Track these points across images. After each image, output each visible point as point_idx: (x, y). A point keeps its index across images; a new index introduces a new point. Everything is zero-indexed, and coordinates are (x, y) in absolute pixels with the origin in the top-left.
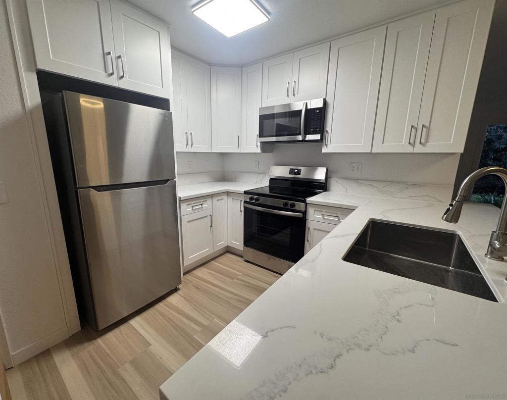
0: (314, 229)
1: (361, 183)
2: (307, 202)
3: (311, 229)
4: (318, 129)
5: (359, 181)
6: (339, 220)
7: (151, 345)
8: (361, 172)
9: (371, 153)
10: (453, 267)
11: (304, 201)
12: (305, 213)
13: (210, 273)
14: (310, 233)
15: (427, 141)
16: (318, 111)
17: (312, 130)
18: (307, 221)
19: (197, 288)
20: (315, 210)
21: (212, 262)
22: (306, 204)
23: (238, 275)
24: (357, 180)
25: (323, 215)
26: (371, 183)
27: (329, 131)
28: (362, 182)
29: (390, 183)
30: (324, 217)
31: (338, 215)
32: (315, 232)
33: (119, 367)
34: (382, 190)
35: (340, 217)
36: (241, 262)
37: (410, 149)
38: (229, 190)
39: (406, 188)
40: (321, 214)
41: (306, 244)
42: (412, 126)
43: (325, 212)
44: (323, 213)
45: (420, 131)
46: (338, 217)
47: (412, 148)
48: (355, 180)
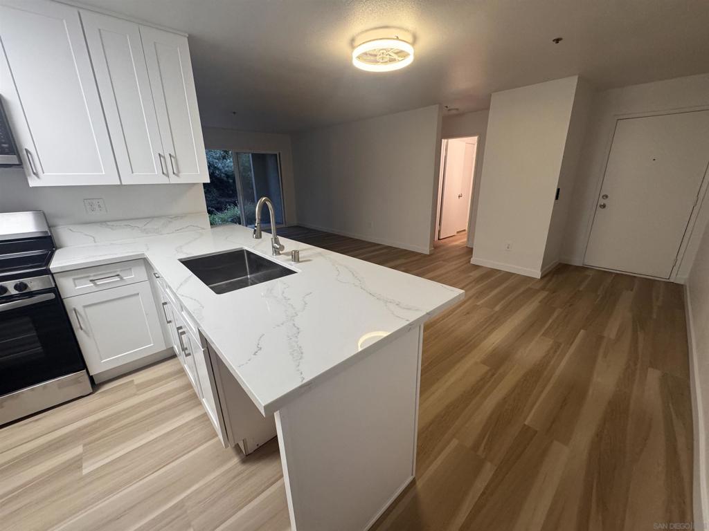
0: (85, 307)
1: (113, 226)
2: (53, 272)
3: (80, 309)
5: (109, 223)
6: (122, 278)
8: (107, 211)
9: (120, 187)
10: (251, 274)
11: (48, 272)
12: (55, 290)
14: (81, 316)
15: (179, 172)
18: (64, 300)
20: (74, 279)
22: (52, 274)
24: (105, 222)
25: (92, 281)
26: (126, 223)
27: (32, 150)
28: (118, 223)
29: (149, 219)
30: (95, 284)
31: (118, 273)
32: (88, 310)
34: (145, 229)
35: (120, 274)
37: (164, 180)
39: (170, 222)
40: (87, 281)
41: (81, 336)
42: (159, 155)
43: (95, 276)
44: (91, 278)
45: (169, 161)
46: (118, 275)
47: (166, 178)
48: (103, 222)
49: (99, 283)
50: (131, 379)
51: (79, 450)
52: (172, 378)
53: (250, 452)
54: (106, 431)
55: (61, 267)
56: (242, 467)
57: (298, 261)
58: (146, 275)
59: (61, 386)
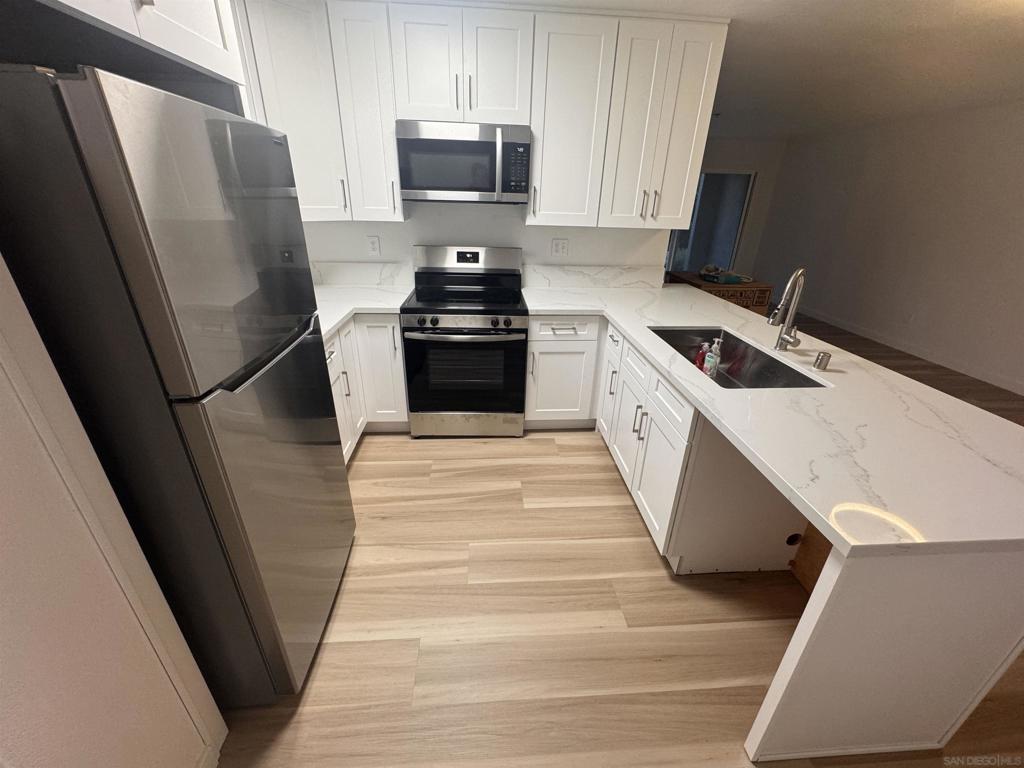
0: (541, 353)
2: (529, 313)
3: (537, 355)
4: (523, 184)
5: (566, 268)
6: (576, 333)
7: (419, 639)
9: (597, 229)
11: (526, 312)
12: (525, 332)
13: (376, 484)
14: (535, 361)
15: (657, 214)
16: (521, 150)
17: (513, 184)
18: (529, 343)
19: (384, 518)
20: (541, 324)
21: (355, 463)
22: (528, 316)
23: (431, 465)
24: (563, 266)
25: (553, 329)
26: (580, 269)
27: (538, 188)
28: (572, 268)
29: (603, 268)
30: (554, 333)
31: (575, 326)
32: (542, 356)
33: (409, 704)
34: (595, 279)
35: (577, 328)
36: (407, 442)
38: (360, 309)
39: (621, 273)
40: (549, 328)
41: (529, 379)
42: (645, 192)
43: (557, 325)
44: (554, 326)
45: (653, 200)
46: (574, 329)
47: (643, 222)
48: (561, 266)
49: (557, 333)
50: (552, 437)
51: (516, 484)
52: (590, 453)
53: (681, 573)
54: (538, 478)
55: (537, 311)
56: (669, 583)
57: (824, 369)
58: (596, 333)
59: (505, 421)
